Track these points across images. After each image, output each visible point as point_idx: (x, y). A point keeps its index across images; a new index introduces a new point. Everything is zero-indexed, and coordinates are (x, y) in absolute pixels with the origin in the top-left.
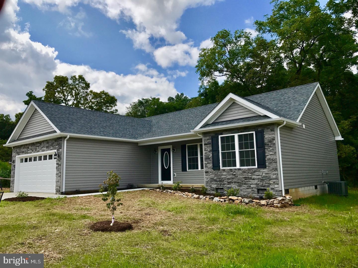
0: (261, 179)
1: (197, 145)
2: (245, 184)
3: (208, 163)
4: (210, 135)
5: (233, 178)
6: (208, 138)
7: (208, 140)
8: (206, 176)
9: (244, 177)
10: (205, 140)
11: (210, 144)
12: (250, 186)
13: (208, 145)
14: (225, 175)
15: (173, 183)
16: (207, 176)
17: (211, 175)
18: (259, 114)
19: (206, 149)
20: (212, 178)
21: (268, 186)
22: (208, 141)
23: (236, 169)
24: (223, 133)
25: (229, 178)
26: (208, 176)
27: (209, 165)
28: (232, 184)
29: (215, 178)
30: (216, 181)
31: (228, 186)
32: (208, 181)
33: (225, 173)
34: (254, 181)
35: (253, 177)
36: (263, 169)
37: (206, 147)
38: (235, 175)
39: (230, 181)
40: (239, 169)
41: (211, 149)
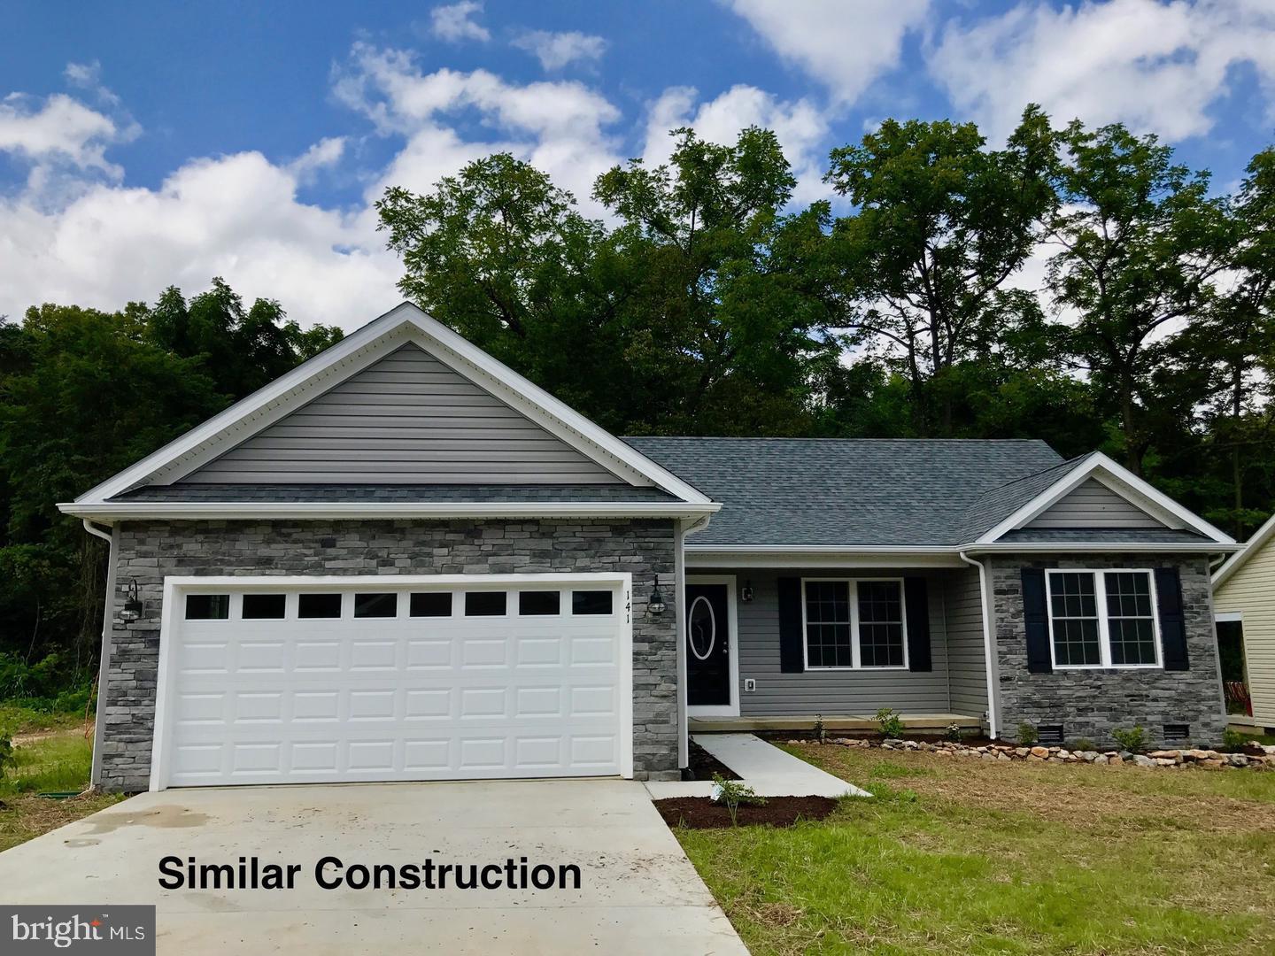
0: (1176, 700)
1: (847, 583)
2: (1130, 713)
3: (1010, 652)
4: (1012, 563)
5: (1094, 697)
6: (1010, 571)
7: (1007, 578)
8: (1003, 690)
9: (1127, 692)
10: (999, 577)
11: (1016, 591)
12: (1145, 720)
13: (1009, 596)
14: (1067, 688)
15: (742, 711)
16: (1009, 690)
17: (1022, 689)
18: (1163, 524)
19: (1001, 606)
20: (1024, 699)
21: (1195, 719)
22: (1009, 582)
23: (1102, 672)
24: (1060, 562)
25: (1080, 697)
26: (1009, 692)
27: (1015, 656)
28: (1090, 714)
29: (1036, 697)
30: (1038, 705)
31: (1079, 719)
32: (1010, 705)
33: (1067, 683)
34: (1155, 704)
35: (1154, 693)
36: (1179, 672)
37: (1002, 600)
38: (1099, 687)
39: (1084, 704)
40: (1112, 672)
41: (1021, 607)
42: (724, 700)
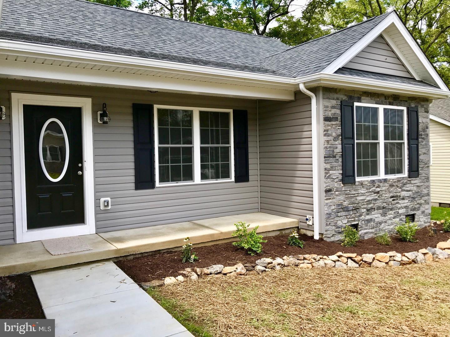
0: (412, 198)
2: (391, 209)
3: (332, 168)
4: (336, 96)
5: (376, 200)
6: (334, 102)
7: (333, 107)
8: (327, 199)
9: (391, 195)
10: (327, 107)
11: (336, 119)
12: (398, 213)
13: (333, 123)
14: (363, 195)
15: (97, 228)
16: (330, 199)
17: (338, 197)
18: (414, 77)
19: (327, 131)
20: (339, 205)
21: (418, 209)
22: (334, 111)
23: (380, 181)
24: (362, 98)
25: (369, 201)
26: (330, 201)
27: (334, 172)
28: (373, 213)
29: (345, 204)
30: (346, 209)
31: (368, 217)
32: (330, 211)
33: (363, 191)
34: (403, 201)
35: (404, 194)
36: (414, 179)
37: (328, 125)
38: (378, 192)
39: (370, 206)
40: (385, 180)
41: (339, 132)
42: (79, 219)
